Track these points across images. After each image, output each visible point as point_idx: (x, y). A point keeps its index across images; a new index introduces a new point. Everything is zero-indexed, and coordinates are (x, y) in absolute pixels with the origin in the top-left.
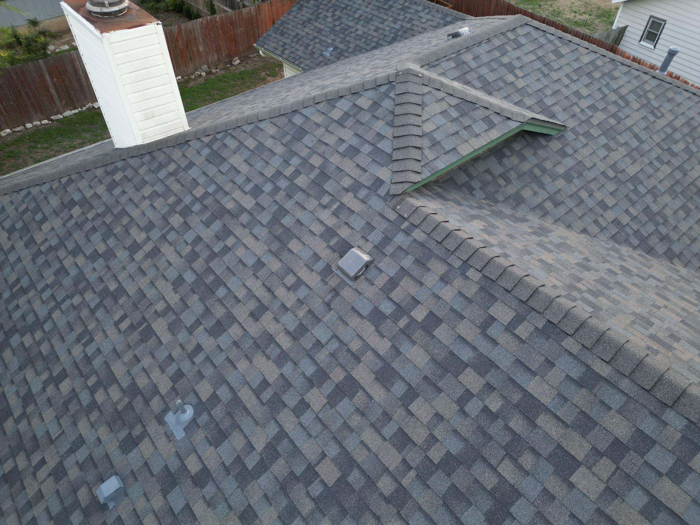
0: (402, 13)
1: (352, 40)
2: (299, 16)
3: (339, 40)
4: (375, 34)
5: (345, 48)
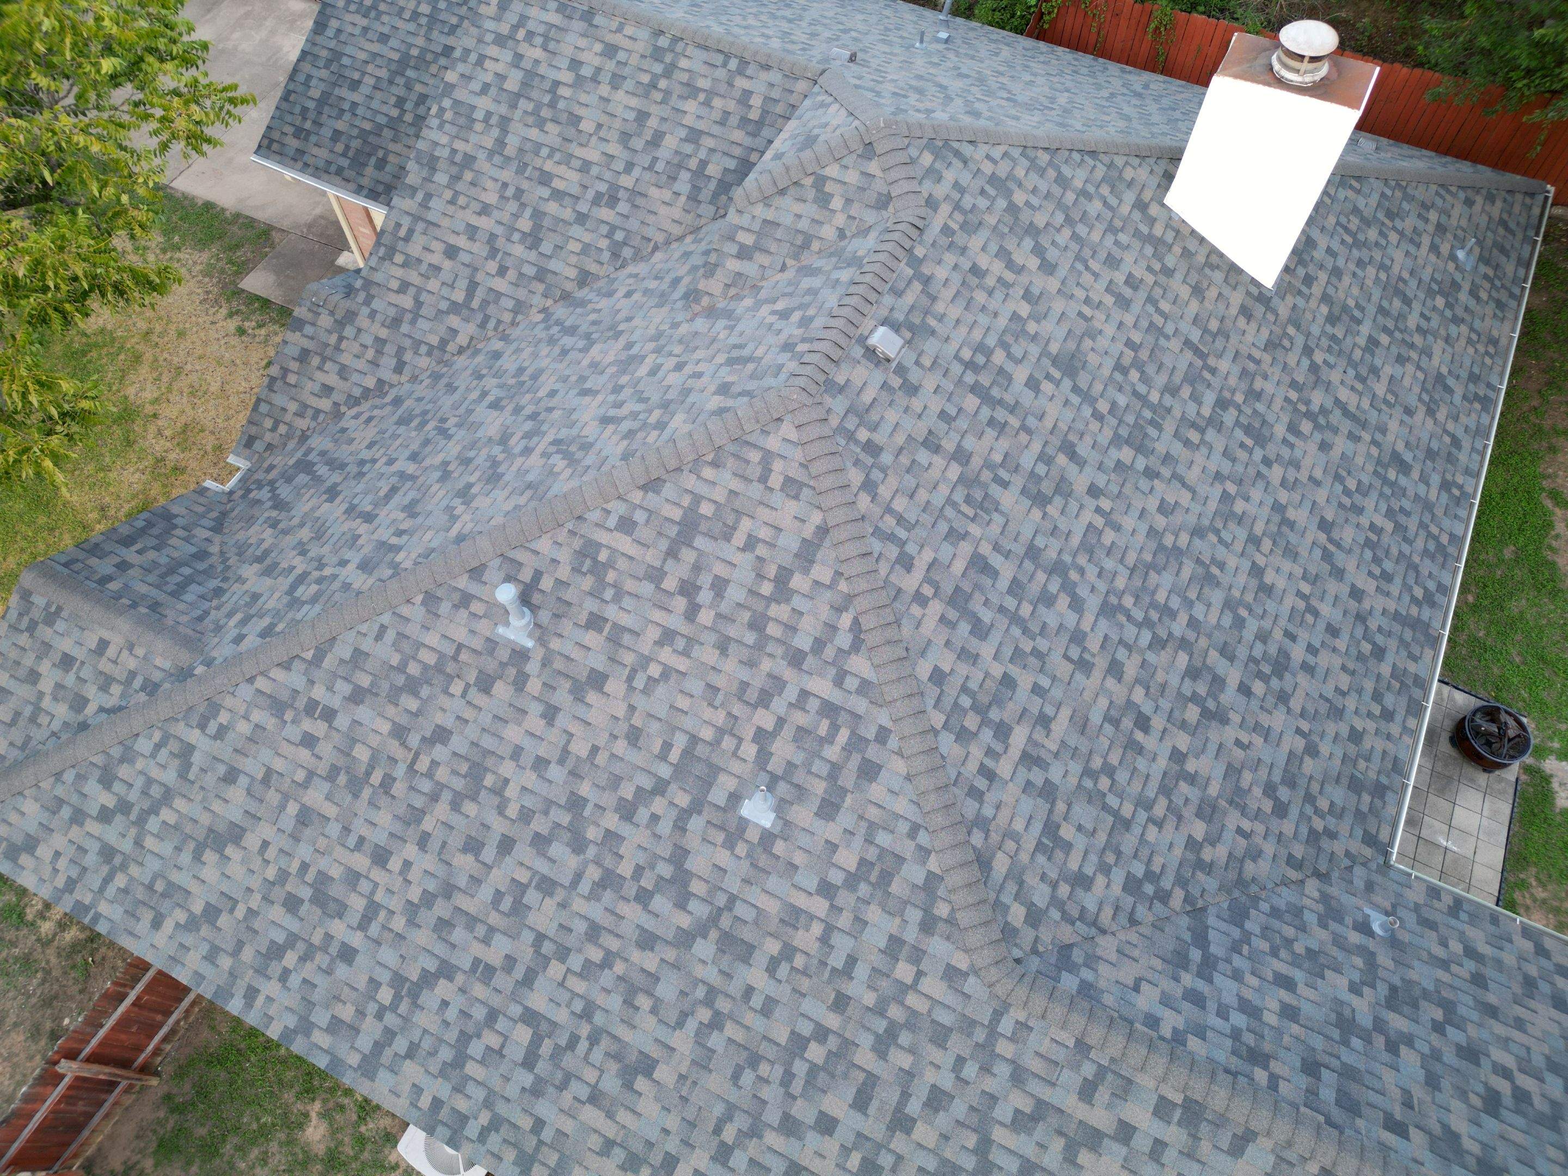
0: (1249, 1039)
1: (1338, 954)
3: (1385, 961)
4: (1279, 966)
5: (1335, 926)
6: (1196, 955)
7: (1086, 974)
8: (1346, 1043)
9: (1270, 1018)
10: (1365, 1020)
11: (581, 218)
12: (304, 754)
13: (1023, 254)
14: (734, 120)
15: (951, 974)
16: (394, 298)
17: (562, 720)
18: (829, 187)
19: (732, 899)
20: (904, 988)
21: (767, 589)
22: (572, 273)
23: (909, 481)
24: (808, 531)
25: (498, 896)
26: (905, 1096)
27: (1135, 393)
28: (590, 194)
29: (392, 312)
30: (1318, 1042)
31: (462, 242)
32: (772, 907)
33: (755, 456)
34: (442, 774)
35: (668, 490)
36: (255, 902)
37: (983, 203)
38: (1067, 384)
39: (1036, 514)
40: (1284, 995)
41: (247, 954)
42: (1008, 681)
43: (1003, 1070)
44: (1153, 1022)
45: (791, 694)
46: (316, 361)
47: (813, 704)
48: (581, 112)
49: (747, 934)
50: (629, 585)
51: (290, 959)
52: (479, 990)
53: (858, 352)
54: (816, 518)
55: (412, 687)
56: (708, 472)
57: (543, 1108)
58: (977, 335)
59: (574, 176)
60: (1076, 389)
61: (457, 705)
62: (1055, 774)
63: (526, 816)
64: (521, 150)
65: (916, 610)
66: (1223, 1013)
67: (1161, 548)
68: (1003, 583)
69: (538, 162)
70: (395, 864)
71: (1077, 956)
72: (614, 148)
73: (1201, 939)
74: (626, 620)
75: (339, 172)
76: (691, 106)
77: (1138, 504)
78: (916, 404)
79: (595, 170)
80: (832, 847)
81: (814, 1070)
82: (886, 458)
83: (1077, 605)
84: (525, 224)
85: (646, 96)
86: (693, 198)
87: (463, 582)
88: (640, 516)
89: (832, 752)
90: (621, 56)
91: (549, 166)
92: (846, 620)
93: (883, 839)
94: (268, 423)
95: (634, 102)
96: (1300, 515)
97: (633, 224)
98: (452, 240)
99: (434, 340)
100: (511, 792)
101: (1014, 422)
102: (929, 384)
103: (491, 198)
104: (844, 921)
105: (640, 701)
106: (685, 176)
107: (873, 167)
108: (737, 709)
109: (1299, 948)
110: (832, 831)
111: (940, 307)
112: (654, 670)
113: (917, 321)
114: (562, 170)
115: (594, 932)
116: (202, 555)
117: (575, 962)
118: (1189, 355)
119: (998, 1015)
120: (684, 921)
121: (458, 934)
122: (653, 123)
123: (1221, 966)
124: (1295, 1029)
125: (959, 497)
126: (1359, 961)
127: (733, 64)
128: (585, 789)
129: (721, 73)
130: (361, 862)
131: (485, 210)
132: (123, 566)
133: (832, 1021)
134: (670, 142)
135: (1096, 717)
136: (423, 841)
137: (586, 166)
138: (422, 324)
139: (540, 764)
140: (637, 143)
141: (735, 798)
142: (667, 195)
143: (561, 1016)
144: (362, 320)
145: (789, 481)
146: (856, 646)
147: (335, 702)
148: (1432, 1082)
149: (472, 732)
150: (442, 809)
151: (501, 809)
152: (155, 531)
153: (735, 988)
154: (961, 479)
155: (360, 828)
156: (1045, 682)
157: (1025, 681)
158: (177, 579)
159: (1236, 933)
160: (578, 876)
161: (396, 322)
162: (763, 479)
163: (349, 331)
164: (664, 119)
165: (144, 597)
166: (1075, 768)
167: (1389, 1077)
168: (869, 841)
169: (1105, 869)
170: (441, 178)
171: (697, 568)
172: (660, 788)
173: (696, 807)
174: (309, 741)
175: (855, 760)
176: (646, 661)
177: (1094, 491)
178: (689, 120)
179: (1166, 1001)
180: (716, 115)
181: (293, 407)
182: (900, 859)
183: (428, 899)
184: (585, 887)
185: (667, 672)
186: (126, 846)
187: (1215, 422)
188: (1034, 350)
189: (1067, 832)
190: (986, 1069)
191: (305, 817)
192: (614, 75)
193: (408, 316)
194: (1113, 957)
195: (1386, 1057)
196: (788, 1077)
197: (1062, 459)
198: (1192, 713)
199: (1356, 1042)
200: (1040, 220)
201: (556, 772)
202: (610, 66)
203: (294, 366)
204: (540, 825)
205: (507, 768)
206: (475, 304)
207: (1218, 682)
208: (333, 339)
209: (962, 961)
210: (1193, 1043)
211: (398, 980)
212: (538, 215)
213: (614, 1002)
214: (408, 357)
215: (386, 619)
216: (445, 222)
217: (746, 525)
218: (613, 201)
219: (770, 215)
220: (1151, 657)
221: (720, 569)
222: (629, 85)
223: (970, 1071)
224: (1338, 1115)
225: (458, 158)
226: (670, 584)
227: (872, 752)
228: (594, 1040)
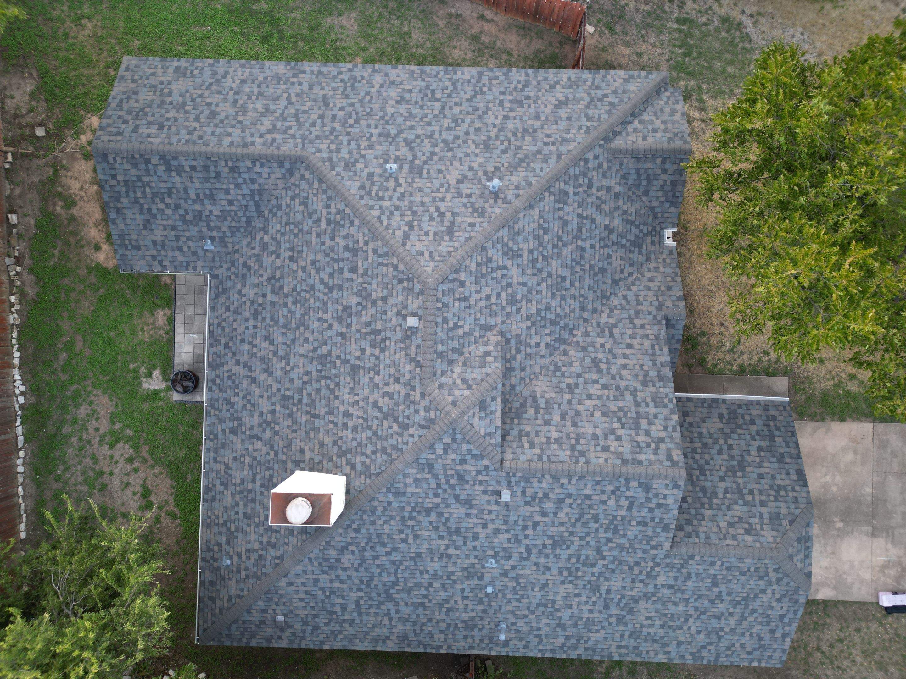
0: (236, 175)
1: (218, 224)
2: (128, 221)
3: (205, 229)
4: (233, 208)
5: (221, 235)
6: (257, 197)
7: (283, 170)
8: (211, 190)
9: (232, 186)
10: (207, 202)
11: (579, 376)
12: (548, 132)
13: (384, 402)
14: (533, 434)
15: (320, 151)
16: (644, 322)
17: (466, 168)
18: (465, 386)
19: (390, 144)
20: (332, 142)
21: (415, 223)
22: (571, 353)
23: (385, 280)
24: (409, 243)
25: (463, 121)
26: (323, 122)
27: (329, 378)
28: (581, 386)
29: (642, 316)
30: (218, 185)
31: (627, 352)
32: (378, 147)
33: (437, 258)
34: (498, 143)
35: (462, 239)
36: (540, 94)
37: (407, 413)
38: (352, 362)
39: (344, 303)
40: (230, 197)
41: (534, 83)
42: (332, 239)
43: (298, 136)
44: (262, 165)
45: (395, 199)
46: (663, 288)
47: (386, 198)
48: (604, 419)
49: (382, 139)
50: (463, 209)
51: (520, 86)
52: (457, 100)
53: (420, 313)
54: (408, 247)
55: (522, 160)
56: (451, 249)
57: (424, 84)
58: (387, 354)
59: (592, 391)
60: (349, 361)
61: (503, 161)
62: (310, 222)
63: (465, 142)
64: (623, 395)
65: (366, 238)
66: (244, 179)
67: (303, 325)
68: (345, 269)
69: (612, 392)
70: (500, 118)
71: (288, 175)
72: (580, 408)
73: (257, 205)
74: (459, 200)
75: (740, 406)
76: (555, 435)
77: (316, 334)
78: (395, 309)
79: (584, 396)
80: (366, 166)
81: (350, 118)
82: (395, 282)
83: (322, 281)
84: (603, 367)
85: (578, 435)
86: (534, 398)
87: (521, 192)
88: (469, 229)
89: (375, 189)
90: (599, 448)
91: (606, 392)
92: (385, 223)
93: (351, 173)
94: (668, 261)
95: (582, 430)
96: (263, 377)
97: (555, 380)
98: (632, 351)
99: (616, 311)
100: (473, 146)
101: (364, 331)
102: (394, 321)
103: (624, 372)
104: (355, 152)
105: (443, 181)
106: (543, 405)
107: (450, 399)
108: (410, 189)
109: (229, 219)
110: (367, 170)
111: (403, 353)
112: (442, 190)
113: (408, 341)
114: (599, 393)
115: (429, 124)
116: (646, 193)
117: (431, 116)
118: (317, 412)
119: (303, 146)
120: (403, 136)
121: (471, 109)
122: (569, 423)
123: (248, 198)
124: (224, 187)
125: (369, 287)
126: (212, 224)
127: (545, 458)
128: (449, 154)
129: (549, 453)
130: (511, 114)
131: (625, 367)
132: (665, 171)
133: (349, 130)
134: (556, 418)
135: (305, 249)
136: (494, 125)
137: (589, 397)
138: (626, 316)
139: (467, 155)
140: (570, 413)
141: (401, 167)
142: (546, 395)
143: (429, 104)
144: (653, 309)
145: (422, 254)
146: (379, 217)
147: (546, 148)
148: (186, 189)
149: (495, 156)
150: (493, 135)
151: (474, 142)
152: (670, 194)
153: (380, 127)
154: (370, 295)
155: (518, 121)
156: (323, 247)
157: (329, 243)
158: (644, 176)
159: (248, 214)
160: (440, 133)
161: (637, 313)
162: (431, 253)
163: (656, 303)
164: (565, 426)
165: (646, 163)
166: (306, 228)
167: (198, 185)
168: (355, 172)
169: (288, 206)
170: (653, 374)
171: (442, 221)
172: (425, 162)
173: (412, 162)
174: (549, 136)
175: (367, 189)
176: (447, 191)
177: (330, 327)
178: (553, 429)
179: (260, 174)
180: (541, 434)
181: (661, 269)
182: (344, 170)
183: (485, 113)
184: (437, 133)
185: (438, 191)
186: (593, 92)
187: (300, 390)
188: (368, 365)
189: (301, 208)
190: (303, 135)
191: (537, 118)
192: (598, 438)
193: (633, 316)
194: (279, 182)
195: (199, 191)
196: (357, 114)
197: (344, 330)
198: (278, 275)
199: (207, 192)
200: (386, 424)
201: (462, 155)
202: (602, 442)
203: (671, 284)
204: (460, 141)
205: (477, 151)
206: (607, 330)
207: (273, 292)
208: (661, 299)
209: (317, 154)
210: (249, 164)
211: (483, 93)
212: (600, 371)
213: (414, 112)
214: (624, 302)
215: (542, 174)
216: (640, 357)
217: (431, 238)
218: (569, 386)
219: (484, 370)
220: (295, 282)
221: (434, 223)
222: (589, 437)
223: (307, 133)
224: (208, 163)
225: (650, 384)
226: (449, 214)
227: (363, 193)
228: (416, 103)
